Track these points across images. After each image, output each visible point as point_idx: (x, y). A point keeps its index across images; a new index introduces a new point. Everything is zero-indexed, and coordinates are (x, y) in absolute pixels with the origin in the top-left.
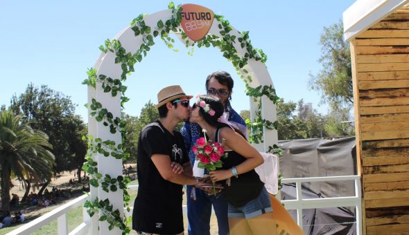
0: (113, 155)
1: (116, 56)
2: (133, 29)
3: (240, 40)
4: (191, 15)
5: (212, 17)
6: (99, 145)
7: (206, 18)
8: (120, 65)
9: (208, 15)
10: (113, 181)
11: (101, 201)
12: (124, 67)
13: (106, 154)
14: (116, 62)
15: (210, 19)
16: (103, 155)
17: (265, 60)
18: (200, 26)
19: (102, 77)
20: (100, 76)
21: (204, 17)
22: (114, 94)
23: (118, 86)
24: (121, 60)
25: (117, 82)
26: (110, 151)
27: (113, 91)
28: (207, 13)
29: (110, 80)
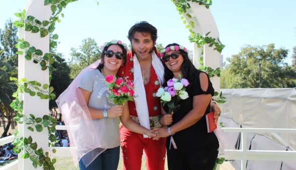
0: (40, 94)
6: (26, 84)
8: (49, 6)
10: (38, 120)
11: (25, 139)
12: (53, 9)
13: (32, 94)
14: (46, 4)
16: (29, 94)
17: (210, 4)
19: (30, 18)
20: (28, 17)
22: (43, 35)
23: (47, 28)
24: (50, 2)
25: (46, 23)
26: (36, 91)
27: (42, 32)
29: (38, 22)
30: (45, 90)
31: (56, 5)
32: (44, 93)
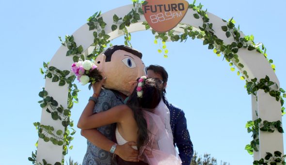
1: (68, 50)
2: (88, 24)
3: (224, 28)
4: (158, 8)
5: (186, 7)
6: (41, 130)
7: (177, 9)
8: (71, 57)
9: (181, 6)
13: (46, 139)
14: (68, 54)
15: (183, 9)
16: (43, 140)
18: (169, 17)
19: (52, 69)
20: (50, 67)
21: (175, 8)
22: (62, 84)
24: (71, 53)
25: (67, 72)
26: (49, 136)
27: (61, 81)
28: (179, 4)
29: (59, 71)
30: (59, 136)
31: (79, 55)
32: (58, 140)
